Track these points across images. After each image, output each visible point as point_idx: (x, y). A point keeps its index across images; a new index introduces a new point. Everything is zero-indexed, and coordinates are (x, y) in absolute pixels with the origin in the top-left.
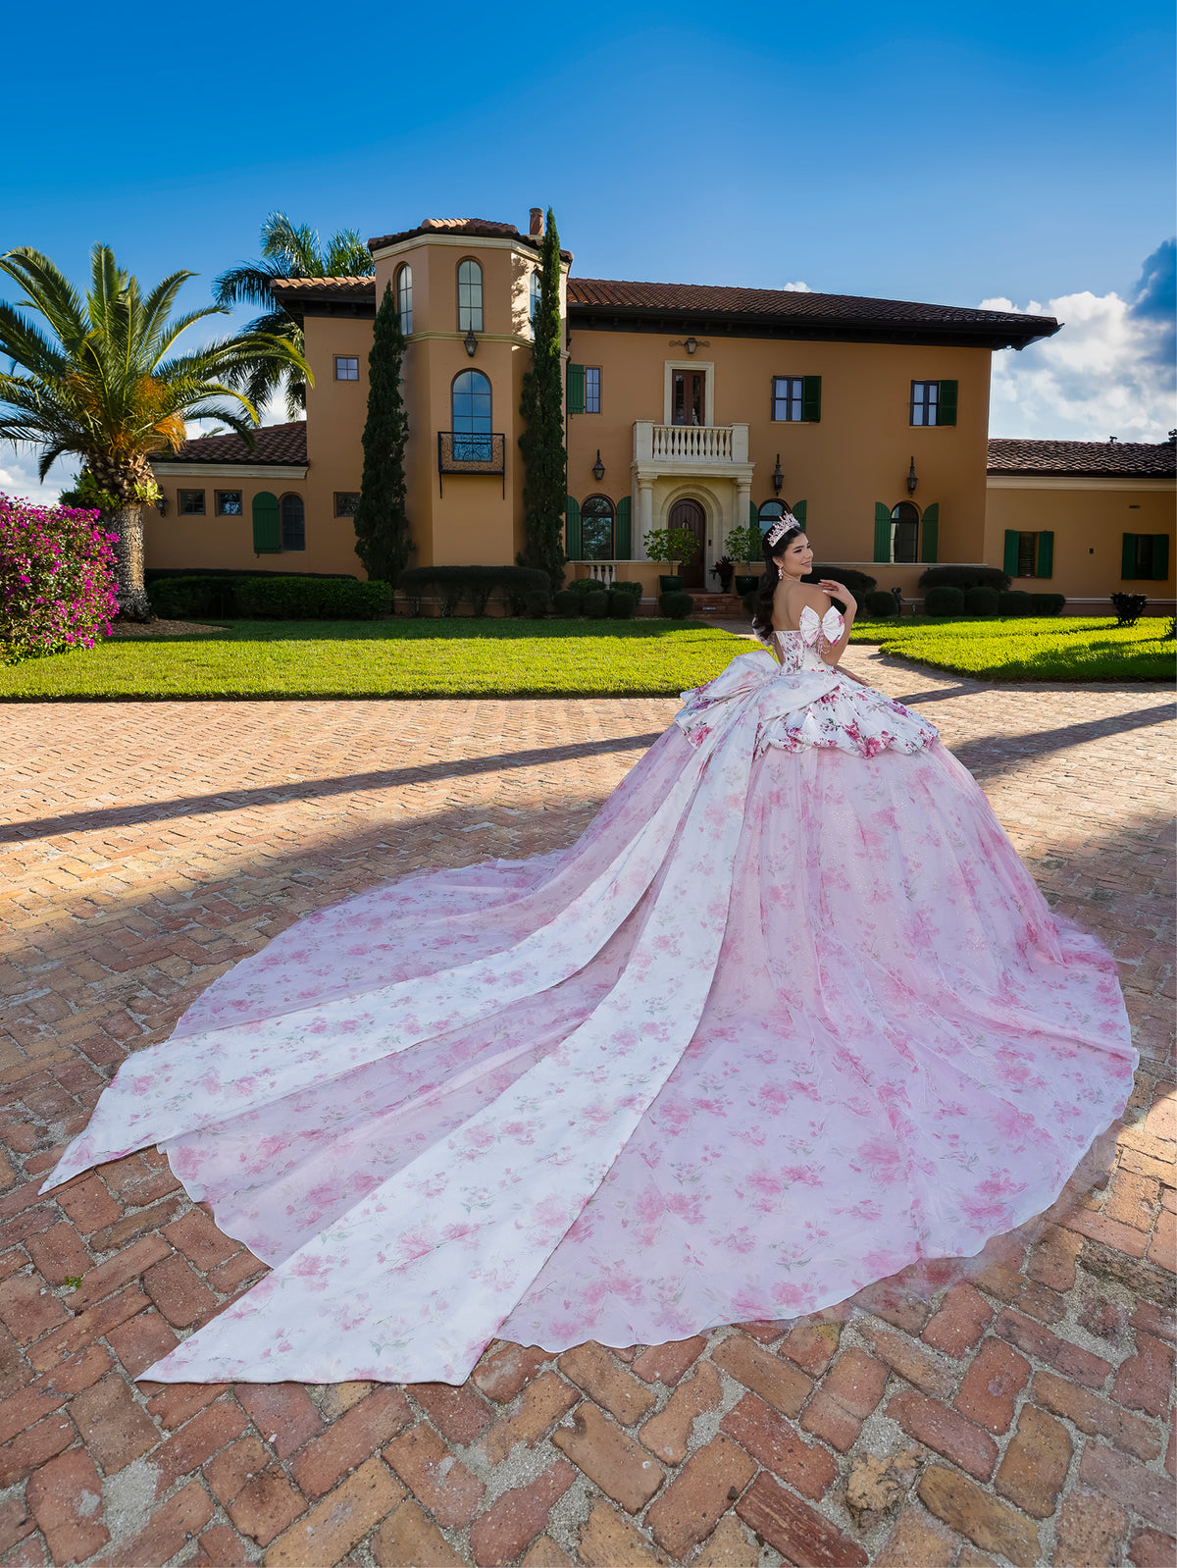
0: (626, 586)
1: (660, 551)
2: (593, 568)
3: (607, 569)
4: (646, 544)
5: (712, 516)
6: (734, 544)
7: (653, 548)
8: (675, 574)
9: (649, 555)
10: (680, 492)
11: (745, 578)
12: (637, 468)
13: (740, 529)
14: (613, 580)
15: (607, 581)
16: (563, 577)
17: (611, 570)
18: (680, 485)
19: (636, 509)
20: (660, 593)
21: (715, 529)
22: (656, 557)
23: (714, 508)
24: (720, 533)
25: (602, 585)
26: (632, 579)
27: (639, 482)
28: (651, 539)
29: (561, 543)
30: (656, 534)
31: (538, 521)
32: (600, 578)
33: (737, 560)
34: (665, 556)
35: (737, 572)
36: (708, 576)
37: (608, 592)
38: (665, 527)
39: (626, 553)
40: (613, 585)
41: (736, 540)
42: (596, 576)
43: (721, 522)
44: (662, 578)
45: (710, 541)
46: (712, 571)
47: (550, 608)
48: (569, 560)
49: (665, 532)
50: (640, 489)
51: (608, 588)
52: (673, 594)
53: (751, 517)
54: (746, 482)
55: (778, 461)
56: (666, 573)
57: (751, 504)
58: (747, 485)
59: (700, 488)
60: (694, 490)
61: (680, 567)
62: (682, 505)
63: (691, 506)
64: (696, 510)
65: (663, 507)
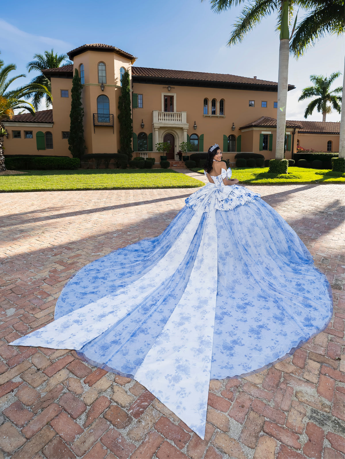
0: (151, 159)
1: (160, 149)
2: (141, 154)
3: (145, 154)
4: (156, 147)
5: (176, 139)
6: (182, 147)
7: (158, 148)
8: (165, 155)
9: (157, 150)
10: (167, 132)
11: (186, 156)
12: (154, 124)
14: (147, 157)
15: (145, 158)
16: (132, 156)
17: (146, 154)
18: (167, 129)
19: (154, 137)
20: (161, 161)
21: (177, 143)
22: (159, 150)
23: (177, 136)
24: (179, 143)
25: (144, 159)
26: (152, 157)
27: (154, 129)
28: (158, 145)
29: (131, 147)
30: (159, 144)
31: (124, 140)
32: (143, 157)
33: (183, 151)
34: (162, 150)
35: (183, 155)
36: (175, 156)
39: (151, 149)
40: (147, 159)
42: (142, 156)
43: (179, 140)
44: (161, 157)
45: (176, 146)
46: (176, 154)
47: (128, 166)
48: (134, 151)
49: (162, 143)
50: (155, 131)
51: (145, 160)
52: (164, 161)
53: (188, 139)
54: (186, 129)
55: (195, 122)
56: (162, 155)
57: (188, 135)
58: (186, 130)
59: (172, 130)
60: (171, 131)
61: (166, 153)
62: (167, 135)
63: (170, 136)
64: (172, 137)
65: (162, 136)
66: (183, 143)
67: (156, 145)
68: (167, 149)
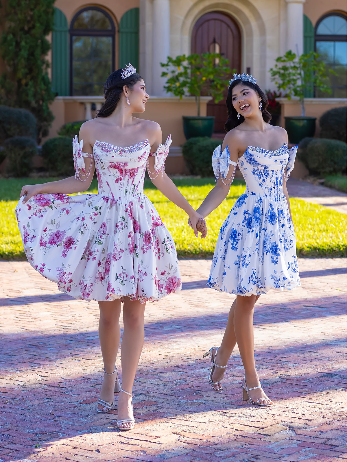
1: (184, 84)
2: (89, 107)
4: (164, 74)
5: (251, 34)
7: (175, 79)
8: (203, 113)
9: (169, 89)
10: (206, 3)
11: (299, 119)
13: (290, 55)
16: (48, 118)
19: (147, 26)
20: (184, 140)
21: (255, 54)
22: (178, 92)
23: (254, 24)
24: (263, 58)
28: (172, 67)
29: (47, 73)
30: (178, 62)
31: (18, 44)
33: (286, 96)
34: (190, 90)
35: (287, 112)
38: (186, 52)
41: (285, 68)
43: (263, 43)
44: (187, 121)
45: (249, 70)
47: (37, 161)
48: (57, 95)
53: (305, 37)
56: (192, 113)
57: (305, 18)
60: (226, 0)
61: (210, 105)
62: (208, 20)
63: (222, 21)
64: (228, 26)
65: (184, 23)
67: (163, 65)
68: (217, 83)
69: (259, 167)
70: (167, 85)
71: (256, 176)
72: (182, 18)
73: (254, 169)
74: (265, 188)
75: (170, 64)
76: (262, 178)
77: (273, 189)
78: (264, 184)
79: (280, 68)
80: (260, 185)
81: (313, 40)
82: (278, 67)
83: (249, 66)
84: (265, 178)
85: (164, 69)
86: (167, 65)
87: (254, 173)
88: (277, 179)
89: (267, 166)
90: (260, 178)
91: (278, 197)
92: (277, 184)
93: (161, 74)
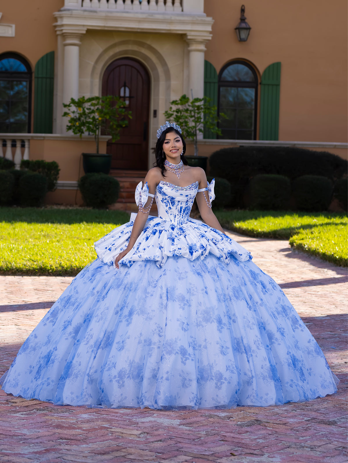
0: (39, 165)
3: (19, 144)
4: (66, 114)
5: (157, 80)
7: (73, 120)
8: (103, 150)
9: (69, 128)
10: (117, 50)
12: (60, 18)
14: (26, 158)
15: (18, 160)
17: (23, 146)
18: (117, 40)
19: (59, 70)
20: (83, 174)
21: (162, 97)
22: (79, 131)
23: (160, 70)
24: (168, 101)
25: (11, 164)
26: (48, 158)
27: (63, 36)
28: (73, 108)
30: (79, 103)
32: (9, 156)
34: (89, 129)
37: (17, 173)
39: (48, 127)
40: (25, 164)
43: (169, 88)
44: (86, 157)
45: (155, 112)
50: (64, 46)
51: (18, 168)
52: (97, 176)
53: (207, 83)
54: (200, 39)
55: (243, 10)
56: (91, 150)
57: (208, 66)
58: (201, 42)
59: (141, 44)
60: (135, 48)
61: (109, 143)
62: (119, 66)
63: (132, 67)
64: (138, 71)
65: (94, 68)
66: (184, 99)
67: (65, 106)
68: (113, 124)
69: (167, 197)
70: (69, 124)
71: (164, 204)
72: (92, 63)
73: (163, 199)
74: (171, 214)
75: (72, 105)
76: (168, 206)
77: (177, 215)
78: (170, 211)
79: (174, 111)
80: (167, 212)
81: (216, 85)
82: (172, 110)
83: (155, 109)
84: (171, 206)
85: (66, 110)
86: (69, 106)
87: (162, 201)
88: (181, 208)
89: (174, 197)
90: (167, 206)
91: (181, 222)
92: (181, 212)
93: (63, 114)
